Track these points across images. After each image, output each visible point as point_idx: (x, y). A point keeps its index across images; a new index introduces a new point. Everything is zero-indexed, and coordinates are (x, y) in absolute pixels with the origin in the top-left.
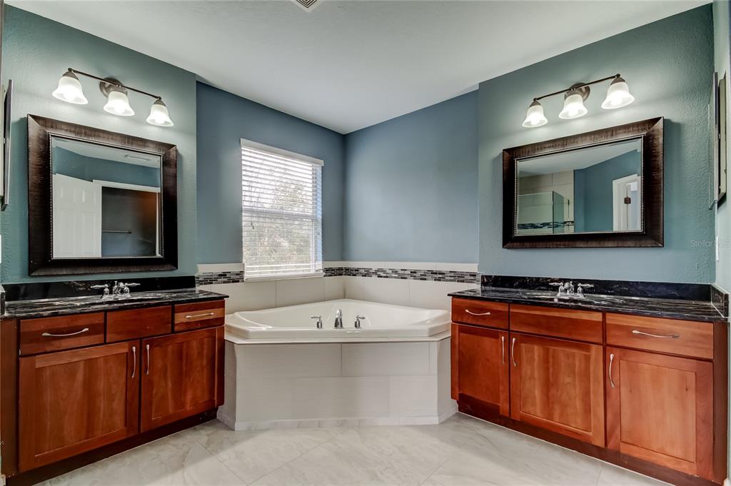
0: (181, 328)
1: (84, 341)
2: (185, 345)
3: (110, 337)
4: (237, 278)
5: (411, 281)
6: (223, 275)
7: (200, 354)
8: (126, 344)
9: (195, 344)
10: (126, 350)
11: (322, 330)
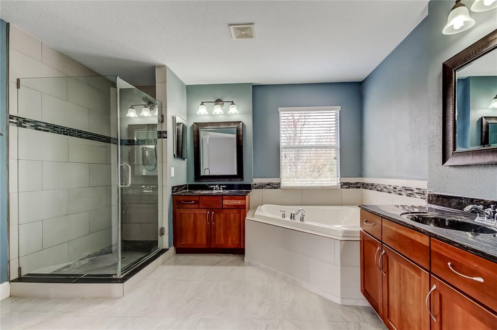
0: (226, 207)
1: (193, 206)
2: (228, 215)
3: (201, 206)
4: (277, 186)
5: (393, 195)
6: (269, 184)
7: (235, 220)
8: (206, 210)
9: (232, 215)
10: (206, 212)
11: (285, 219)
